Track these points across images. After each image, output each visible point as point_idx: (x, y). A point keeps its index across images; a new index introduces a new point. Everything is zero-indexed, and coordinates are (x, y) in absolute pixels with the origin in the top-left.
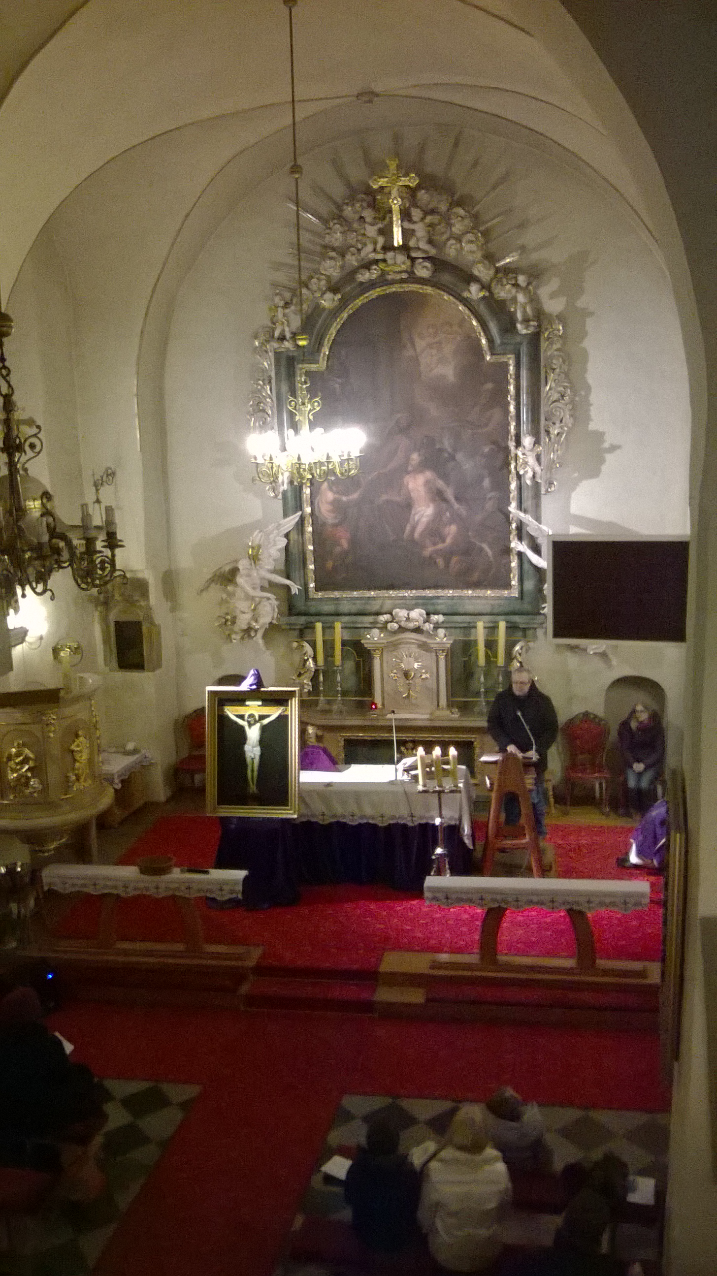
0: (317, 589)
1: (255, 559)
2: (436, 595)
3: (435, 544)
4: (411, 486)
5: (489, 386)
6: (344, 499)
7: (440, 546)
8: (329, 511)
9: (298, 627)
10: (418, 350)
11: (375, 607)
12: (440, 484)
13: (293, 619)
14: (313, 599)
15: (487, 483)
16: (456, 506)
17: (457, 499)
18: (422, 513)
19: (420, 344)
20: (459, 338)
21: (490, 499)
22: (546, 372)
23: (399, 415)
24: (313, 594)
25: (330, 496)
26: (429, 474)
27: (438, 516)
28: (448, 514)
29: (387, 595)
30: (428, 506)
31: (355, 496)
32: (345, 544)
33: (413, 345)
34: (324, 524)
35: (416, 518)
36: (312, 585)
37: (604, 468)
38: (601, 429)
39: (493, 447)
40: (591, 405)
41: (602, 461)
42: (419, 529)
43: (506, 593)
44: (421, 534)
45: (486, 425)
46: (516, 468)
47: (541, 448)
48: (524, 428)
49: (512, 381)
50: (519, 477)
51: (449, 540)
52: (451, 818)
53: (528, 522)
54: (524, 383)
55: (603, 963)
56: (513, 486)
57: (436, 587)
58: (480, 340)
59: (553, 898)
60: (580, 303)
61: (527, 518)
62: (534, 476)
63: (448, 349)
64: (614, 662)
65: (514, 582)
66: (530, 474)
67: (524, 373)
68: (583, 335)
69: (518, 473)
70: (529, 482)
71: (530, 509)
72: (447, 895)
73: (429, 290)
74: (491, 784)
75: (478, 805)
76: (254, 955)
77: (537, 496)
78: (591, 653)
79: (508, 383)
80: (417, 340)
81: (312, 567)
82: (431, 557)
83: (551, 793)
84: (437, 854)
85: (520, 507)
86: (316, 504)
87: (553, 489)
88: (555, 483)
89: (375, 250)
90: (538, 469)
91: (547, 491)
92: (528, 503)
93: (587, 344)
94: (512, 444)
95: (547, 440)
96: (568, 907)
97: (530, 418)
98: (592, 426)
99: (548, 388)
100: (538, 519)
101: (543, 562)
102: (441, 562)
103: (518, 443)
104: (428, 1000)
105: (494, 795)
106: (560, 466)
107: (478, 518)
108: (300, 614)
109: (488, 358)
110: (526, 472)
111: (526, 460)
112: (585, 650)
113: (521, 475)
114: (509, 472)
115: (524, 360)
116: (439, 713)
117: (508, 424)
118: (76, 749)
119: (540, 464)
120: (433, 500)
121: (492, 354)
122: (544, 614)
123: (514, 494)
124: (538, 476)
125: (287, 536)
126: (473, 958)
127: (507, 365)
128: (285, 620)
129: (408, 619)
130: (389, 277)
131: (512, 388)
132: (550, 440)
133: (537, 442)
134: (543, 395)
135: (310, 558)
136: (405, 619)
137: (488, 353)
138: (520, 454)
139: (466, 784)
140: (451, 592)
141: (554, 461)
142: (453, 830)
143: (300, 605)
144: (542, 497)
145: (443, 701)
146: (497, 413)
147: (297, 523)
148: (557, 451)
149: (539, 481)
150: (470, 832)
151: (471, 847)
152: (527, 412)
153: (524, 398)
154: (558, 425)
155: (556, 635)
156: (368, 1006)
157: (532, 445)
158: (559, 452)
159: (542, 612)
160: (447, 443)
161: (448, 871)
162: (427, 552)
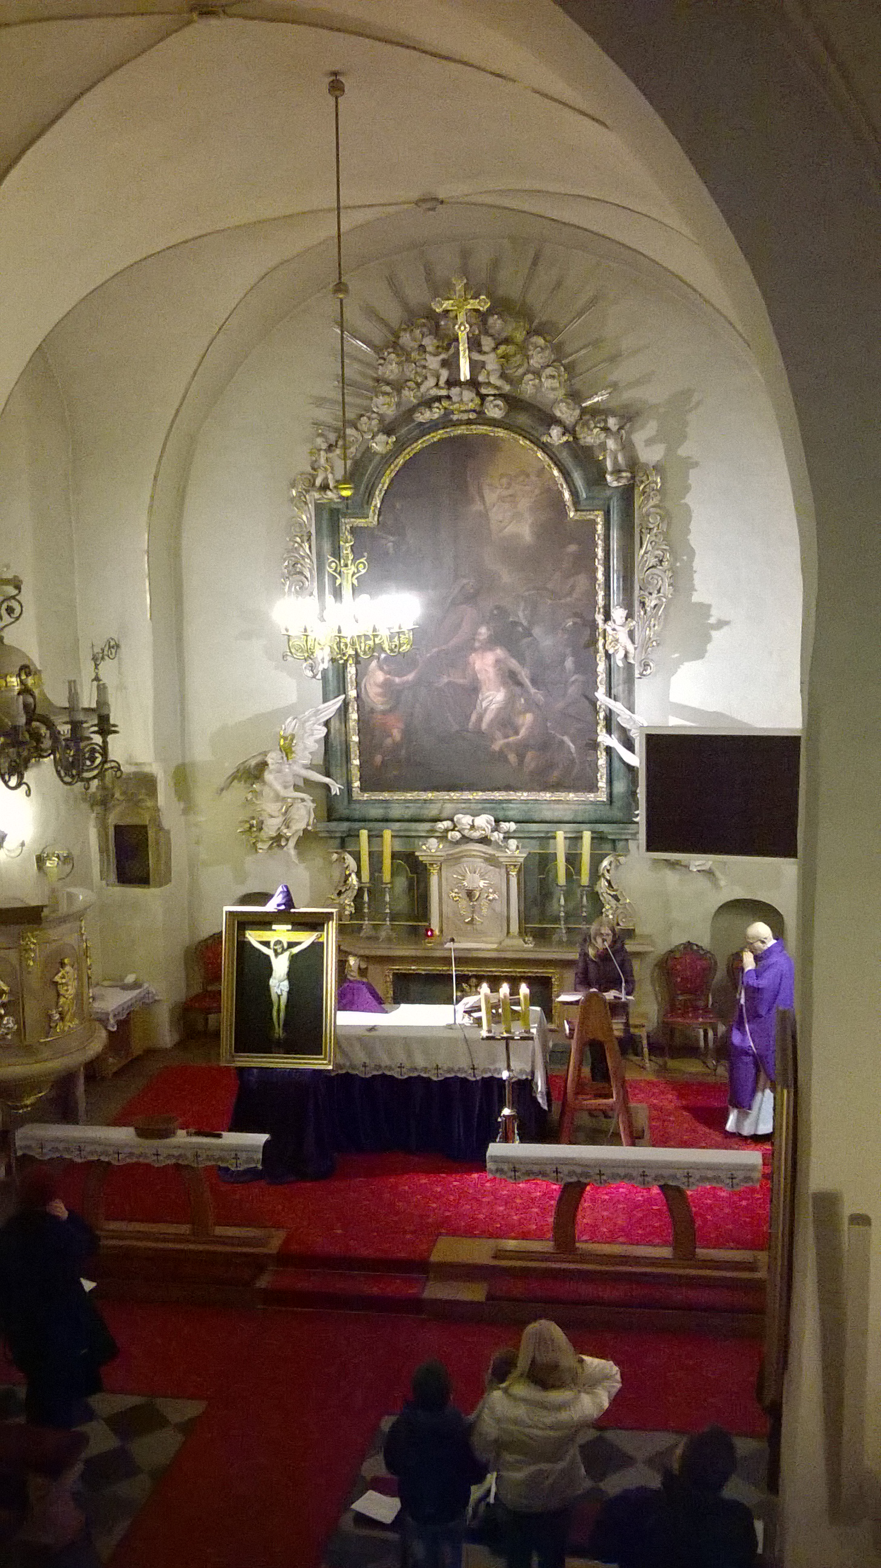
0: (363, 789)
1: (287, 751)
2: (507, 798)
3: (507, 737)
4: (477, 666)
5: (572, 548)
6: (397, 680)
7: (511, 739)
8: (380, 695)
9: (338, 835)
10: (488, 502)
11: (433, 812)
12: (514, 664)
13: (333, 825)
14: (359, 802)
15: (569, 663)
16: (533, 690)
17: (534, 682)
18: (491, 698)
19: (491, 497)
20: (537, 491)
21: (573, 682)
22: (641, 532)
23: (465, 581)
24: (357, 794)
25: (380, 677)
26: (499, 652)
27: (510, 701)
28: (523, 700)
29: (447, 797)
30: (499, 691)
31: (410, 677)
32: (397, 734)
33: (482, 497)
34: (372, 711)
35: (484, 704)
36: (357, 784)
37: (709, 647)
38: (707, 602)
39: (578, 620)
40: (695, 572)
41: (708, 639)
42: (488, 717)
43: (591, 796)
44: (490, 725)
45: (570, 594)
46: (604, 645)
47: (634, 623)
48: (614, 599)
49: (600, 542)
50: (608, 656)
51: (523, 732)
52: (522, 1072)
53: (618, 712)
54: (614, 545)
55: (702, 1252)
56: (601, 667)
57: (508, 788)
58: (561, 494)
59: (642, 1172)
60: (682, 452)
61: (617, 707)
62: (626, 656)
63: (524, 504)
64: (722, 883)
65: (602, 784)
66: (620, 655)
67: (614, 534)
68: (687, 488)
69: (606, 652)
70: (620, 664)
71: (621, 695)
72: (515, 1167)
73: (501, 433)
74: (570, 1029)
75: (555, 1056)
76: (276, 1241)
77: (630, 680)
78: (695, 870)
79: (596, 545)
80: (487, 492)
81: (356, 762)
82: (501, 751)
83: (645, 1042)
84: (504, 1116)
85: (609, 693)
86: (363, 685)
87: (648, 672)
88: (651, 664)
89: (437, 385)
90: (631, 648)
91: (641, 674)
92: (619, 689)
93: (689, 499)
94: (599, 618)
95: (642, 613)
96: (662, 1183)
97: (621, 588)
98: (696, 598)
99: (642, 552)
100: (631, 708)
101: (635, 760)
102: (512, 758)
103: (607, 617)
104: (490, 1297)
105: (574, 1044)
106: (658, 645)
107: (560, 705)
108: (341, 819)
109: (572, 514)
110: (616, 651)
111: (617, 637)
112: (687, 867)
113: (610, 655)
114: (597, 651)
115: (615, 517)
116: (508, 942)
117: (596, 593)
118: (60, 981)
119: (633, 643)
120: (504, 684)
121: (576, 510)
122: (637, 823)
123: (602, 676)
124: (631, 656)
125: (327, 724)
126: (544, 1246)
127: (594, 523)
128: (322, 826)
129: (473, 827)
130: (455, 417)
131: (600, 552)
132: (645, 613)
133: (630, 616)
134: (637, 559)
135: (355, 751)
136: (469, 827)
137: (573, 509)
138: (609, 630)
139: (540, 1029)
140: (524, 795)
141: (650, 638)
142: (524, 1086)
143: (342, 809)
144: (636, 680)
145: (515, 928)
146: (582, 580)
147: (339, 709)
148: (654, 626)
149: (632, 661)
150: (544, 1091)
151: (546, 1108)
152: (618, 579)
153: (614, 563)
154: (654, 595)
155: (649, 848)
156: (417, 1305)
157: (624, 619)
158: (656, 627)
159: (636, 820)
160: (522, 616)
161: (517, 1137)
162: (496, 746)
